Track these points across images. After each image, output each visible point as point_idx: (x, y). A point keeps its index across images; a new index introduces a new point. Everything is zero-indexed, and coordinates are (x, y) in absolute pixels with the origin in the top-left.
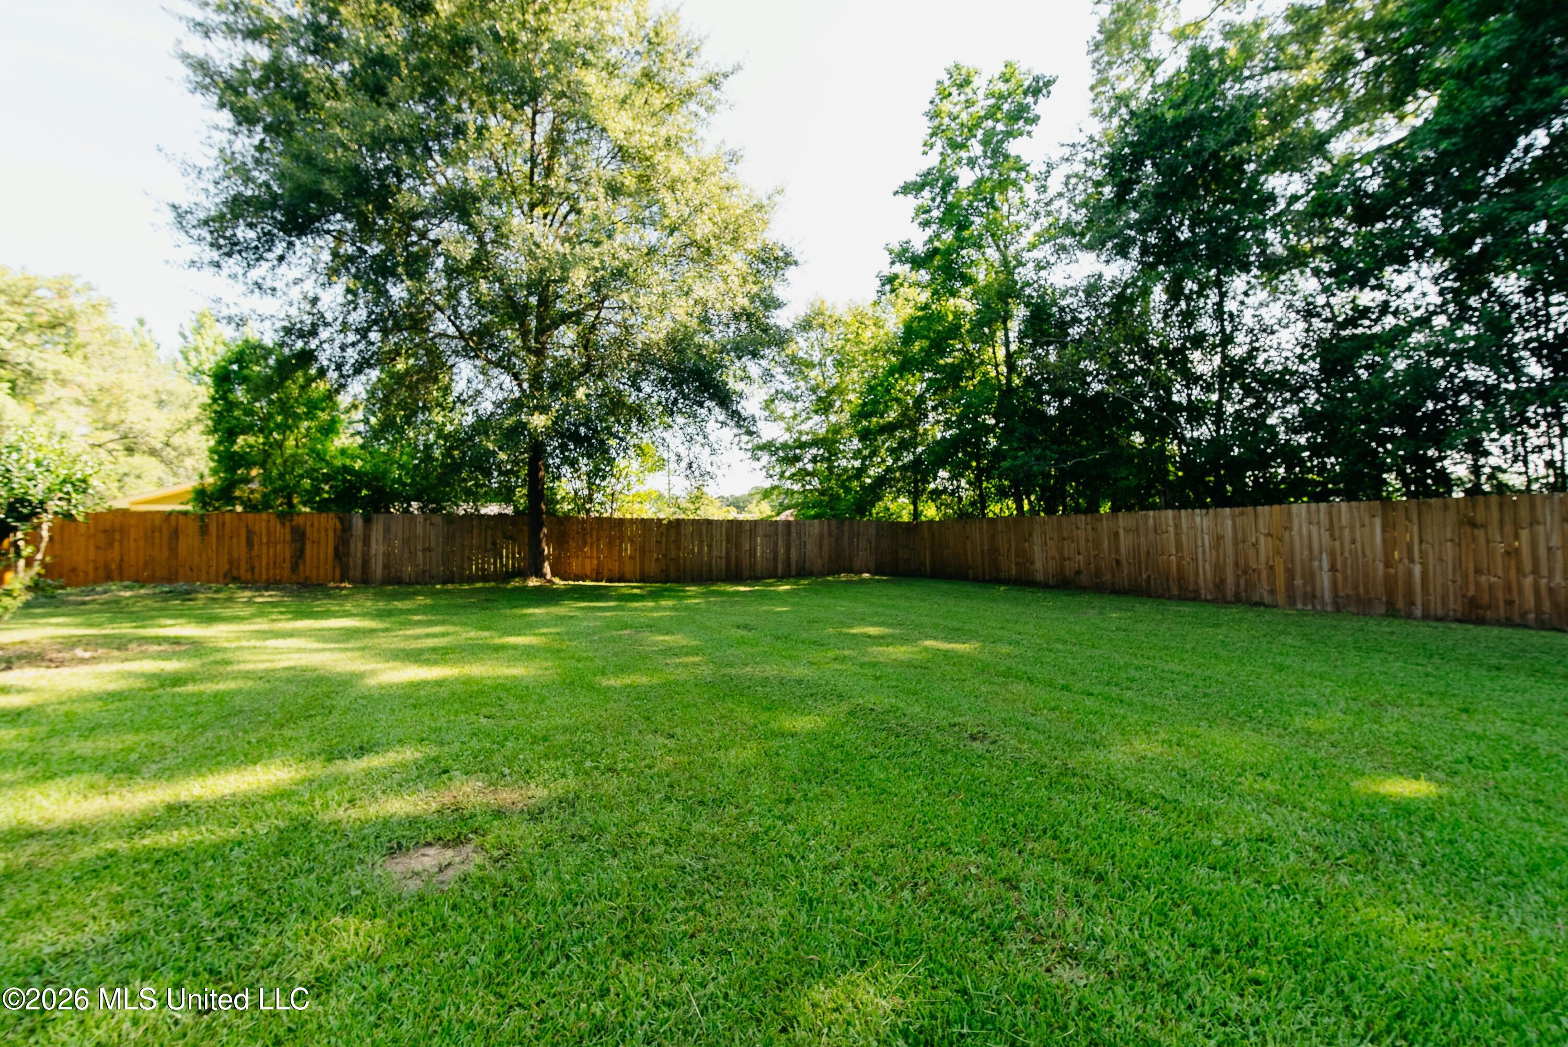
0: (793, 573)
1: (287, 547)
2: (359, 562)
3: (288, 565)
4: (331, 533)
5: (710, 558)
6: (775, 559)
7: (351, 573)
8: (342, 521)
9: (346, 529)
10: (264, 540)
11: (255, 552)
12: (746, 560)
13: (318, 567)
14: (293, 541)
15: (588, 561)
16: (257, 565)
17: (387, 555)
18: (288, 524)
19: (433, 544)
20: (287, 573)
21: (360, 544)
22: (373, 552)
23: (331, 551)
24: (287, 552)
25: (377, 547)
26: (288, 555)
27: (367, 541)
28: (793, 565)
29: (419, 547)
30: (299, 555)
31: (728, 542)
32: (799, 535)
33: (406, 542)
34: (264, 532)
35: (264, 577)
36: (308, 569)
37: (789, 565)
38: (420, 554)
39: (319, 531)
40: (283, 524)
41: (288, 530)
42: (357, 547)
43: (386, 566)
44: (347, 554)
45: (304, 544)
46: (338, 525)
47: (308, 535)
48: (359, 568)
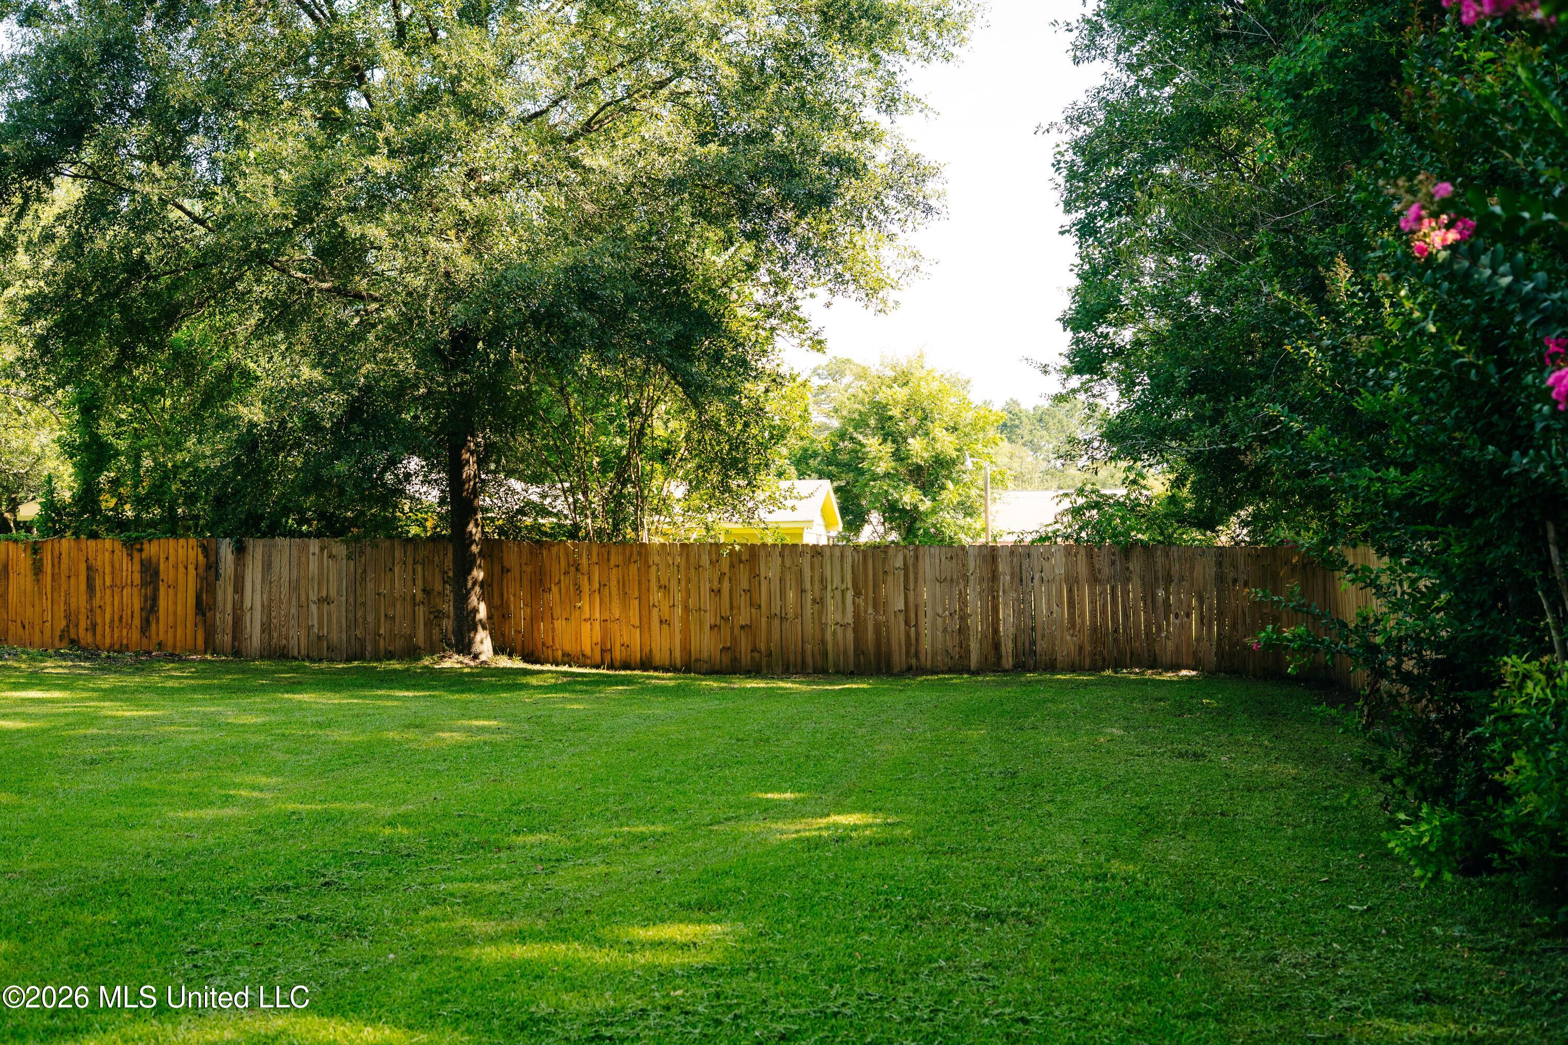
0: (1008, 662)
1: (135, 590)
2: (229, 619)
3: (137, 622)
4: (191, 568)
5: (823, 629)
6: (963, 631)
7: (218, 638)
8: (205, 549)
9: (212, 568)
10: (108, 583)
11: (97, 602)
12: (898, 631)
13: (174, 627)
14: (144, 584)
15: (586, 627)
16: (99, 621)
17: (267, 609)
18: (136, 555)
19: (333, 593)
20: (135, 635)
21: (230, 590)
22: (247, 603)
23: (191, 601)
24: (133, 600)
25: (254, 597)
26: (137, 607)
27: (239, 587)
28: (1007, 647)
29: (313, 597)
30: (150, 608)
31: (857, 594)
32: (1019, 579)
33: (295, 587)
34: (108, 570)
35: (108, 641)
36: (161, 630)
37: (997, 646)
38: (314, 608)
39: (176, 567)
40: (131, 556)
41: (137, 567)
42: (225, 594)
43: (266, 628)
44: (213, 607)
45: (156, 590)
46: (201, 557)
47: (162, 575)
48: (229, 630)
